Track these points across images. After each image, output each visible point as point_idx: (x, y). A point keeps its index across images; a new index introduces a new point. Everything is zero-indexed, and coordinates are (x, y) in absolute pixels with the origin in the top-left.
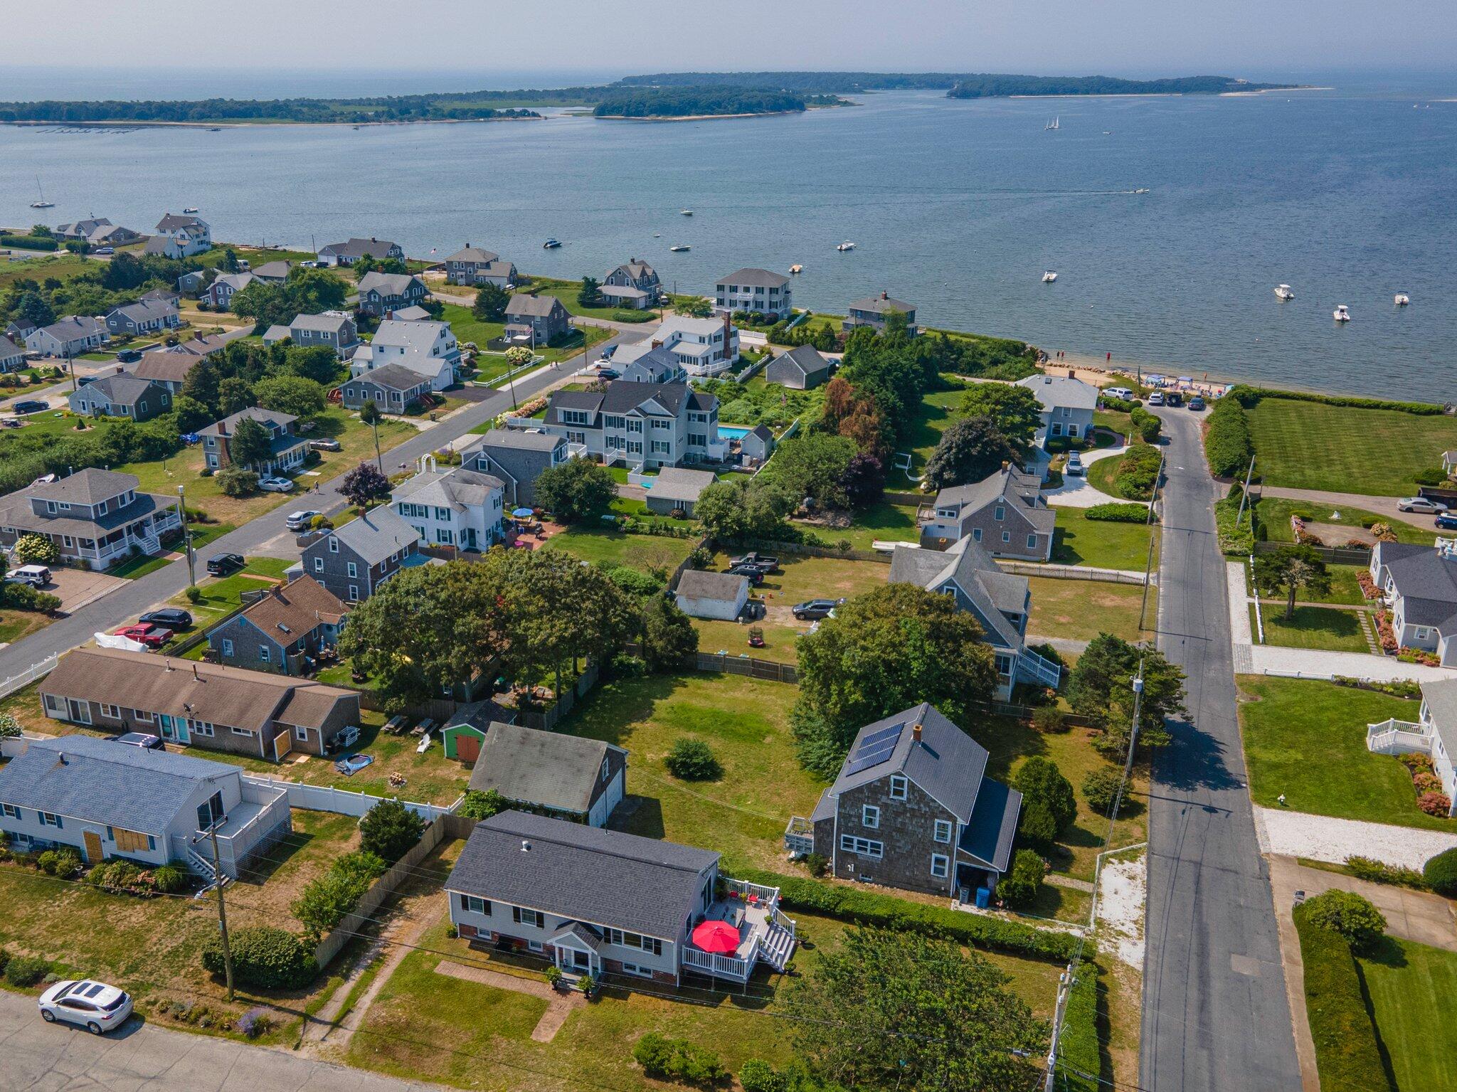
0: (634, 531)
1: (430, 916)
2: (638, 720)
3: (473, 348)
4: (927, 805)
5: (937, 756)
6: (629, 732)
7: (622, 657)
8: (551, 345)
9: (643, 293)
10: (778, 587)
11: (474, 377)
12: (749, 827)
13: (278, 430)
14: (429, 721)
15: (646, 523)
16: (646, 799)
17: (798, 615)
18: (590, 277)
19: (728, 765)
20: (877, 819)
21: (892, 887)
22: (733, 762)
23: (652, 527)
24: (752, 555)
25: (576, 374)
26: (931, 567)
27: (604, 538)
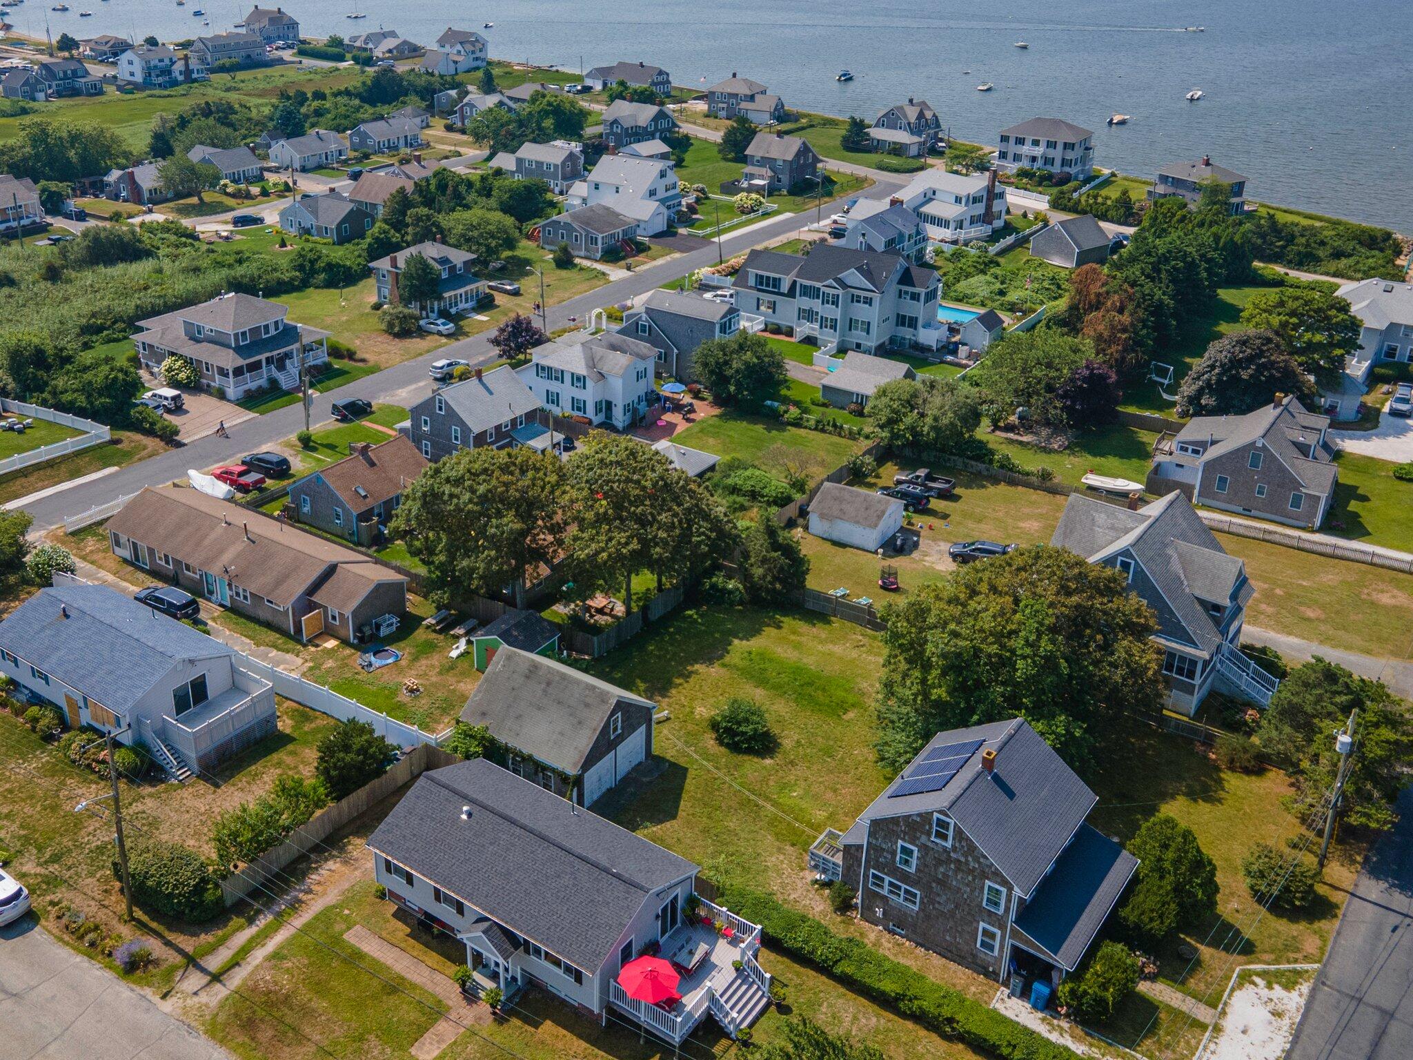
0: (797, 423)
2: (704, 662)
3: (702, 191)
4: (976, 860)
5: (1011, 794)
6: (687, 676)
7: (719, 580)
8: (792, 193)
9: (916, 139)
10: (946, 516)
11: (691, 223)
13: (453, 269)
14: (470, 622)
15: (814, 415)
16: (673, 765)
17: (954, 556)
18: (858, 117)
19: (788, 738)
20: (914, 862)
21: (928, 949)
22: (796, 736)
23: (819, 421)
24: (922, 472)
25: (806, 229)
26: (1112, 528)
27: (760, 428)
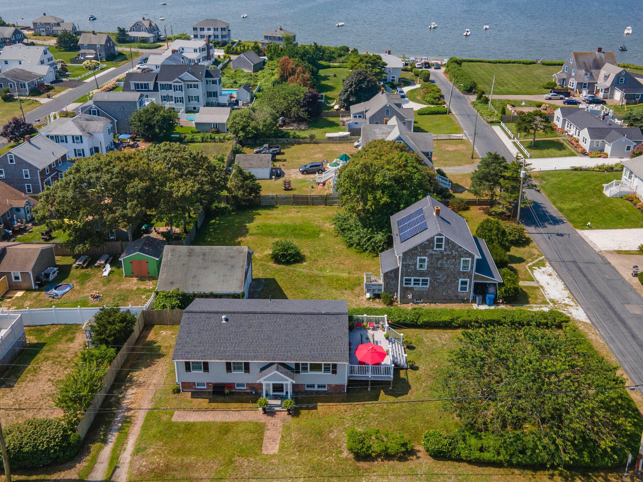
1: (154, 381)
2: (241, 237)
4: (457, 250)
5: (449, 223)
8: (108, 60)
9: (152, 35)
10: (285, 160)
11: (67, 76)
12: (335, 285)
14: (106, 256)
15: (199, 137)
16: (266, 279)
17: (303, 172)
18: (121, 28)
19: (305, 251)
20: (426, 264)
21: (435, 303)
22: (308, 250)
23: (203, 138)
24: (266, 145)
26: (383, 133)
